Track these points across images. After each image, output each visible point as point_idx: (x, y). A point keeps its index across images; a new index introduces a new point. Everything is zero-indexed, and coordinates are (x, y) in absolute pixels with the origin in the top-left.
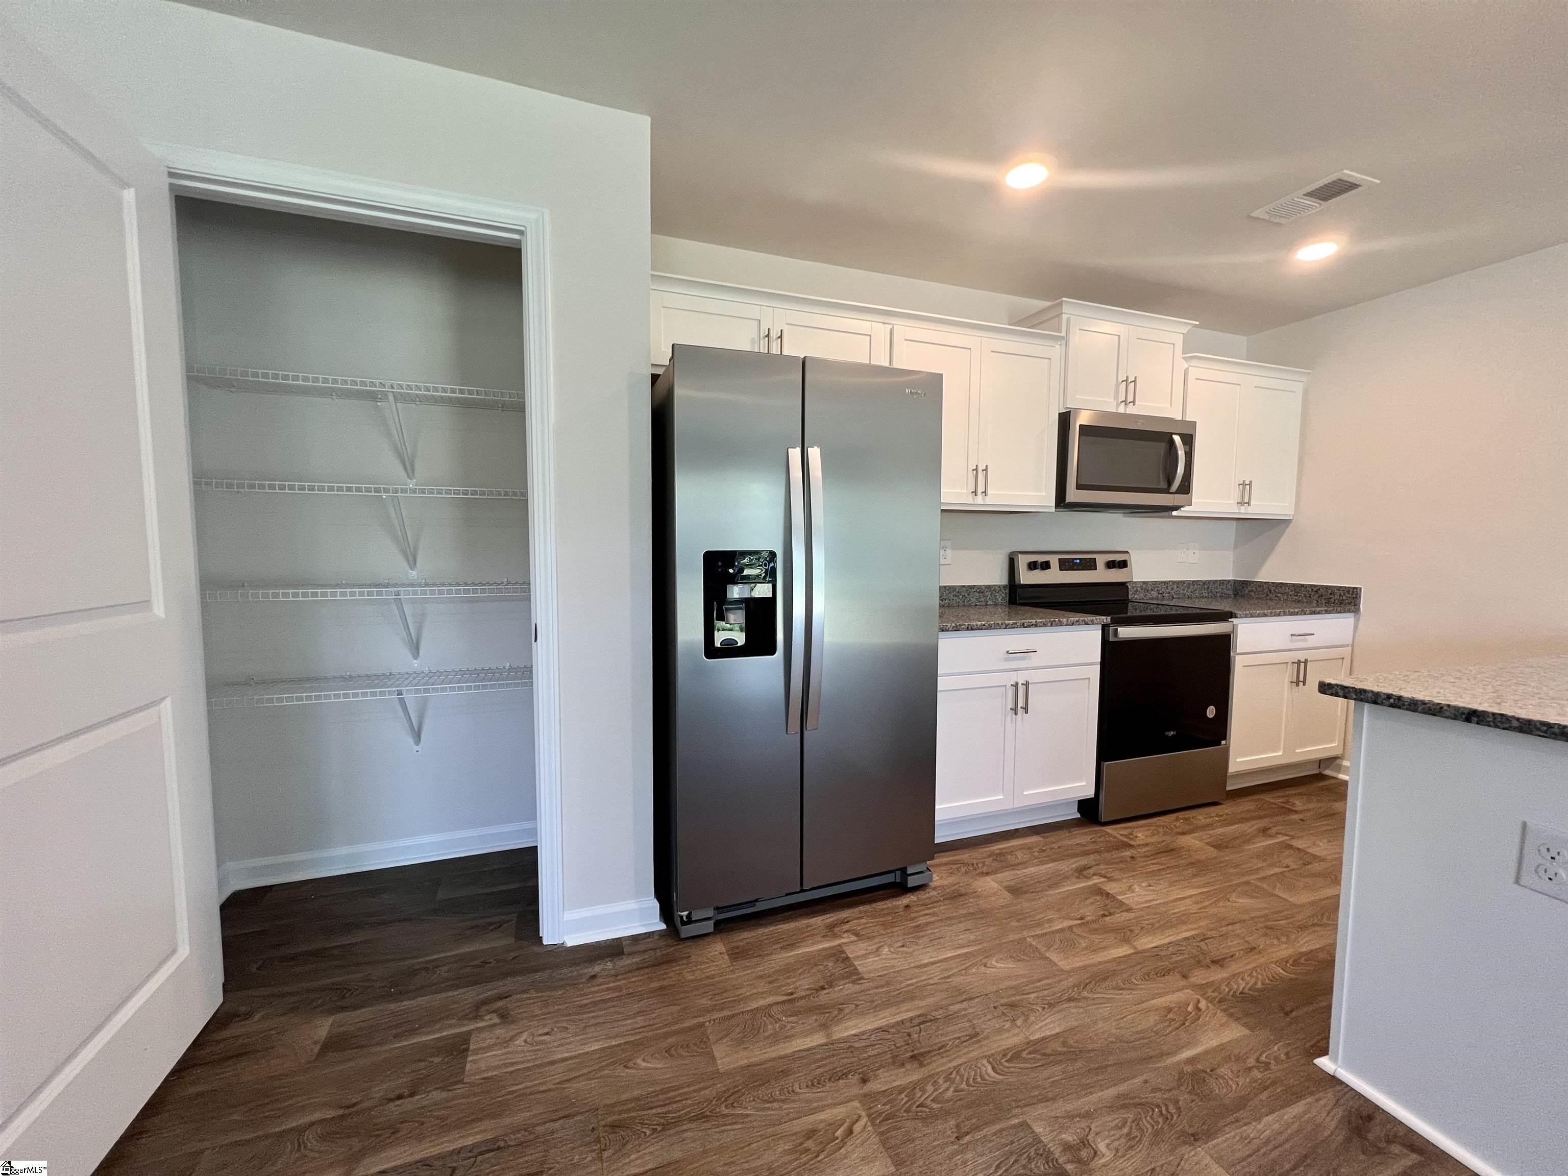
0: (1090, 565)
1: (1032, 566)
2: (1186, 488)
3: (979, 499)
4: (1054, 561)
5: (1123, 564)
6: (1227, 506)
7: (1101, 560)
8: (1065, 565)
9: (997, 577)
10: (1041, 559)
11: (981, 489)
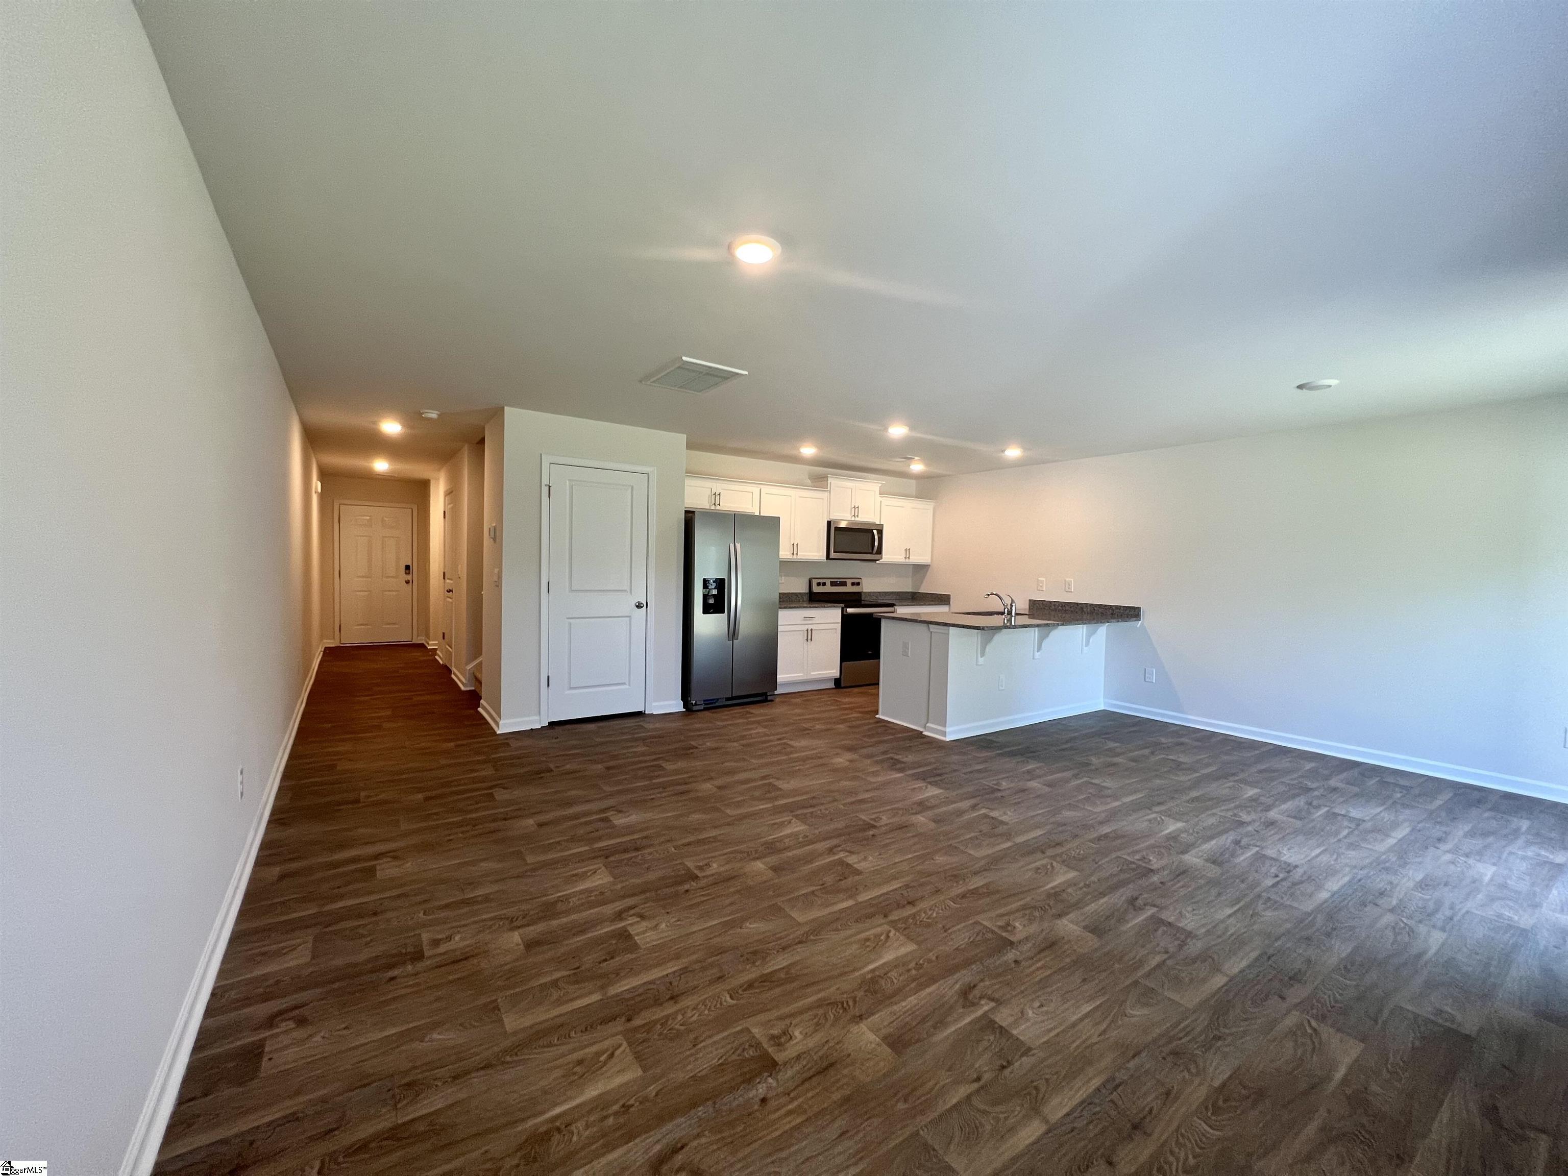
0: (844, 584)
1: (819, 584)
2: (880, 551)
3: (795, 557)
4: (828, 582)
5: (858, 584)
6: (899, 558)
7: (849, 582)
8: (833, 584)
9: (804, 589)
10: (822, 581)
11: (795, 553)
